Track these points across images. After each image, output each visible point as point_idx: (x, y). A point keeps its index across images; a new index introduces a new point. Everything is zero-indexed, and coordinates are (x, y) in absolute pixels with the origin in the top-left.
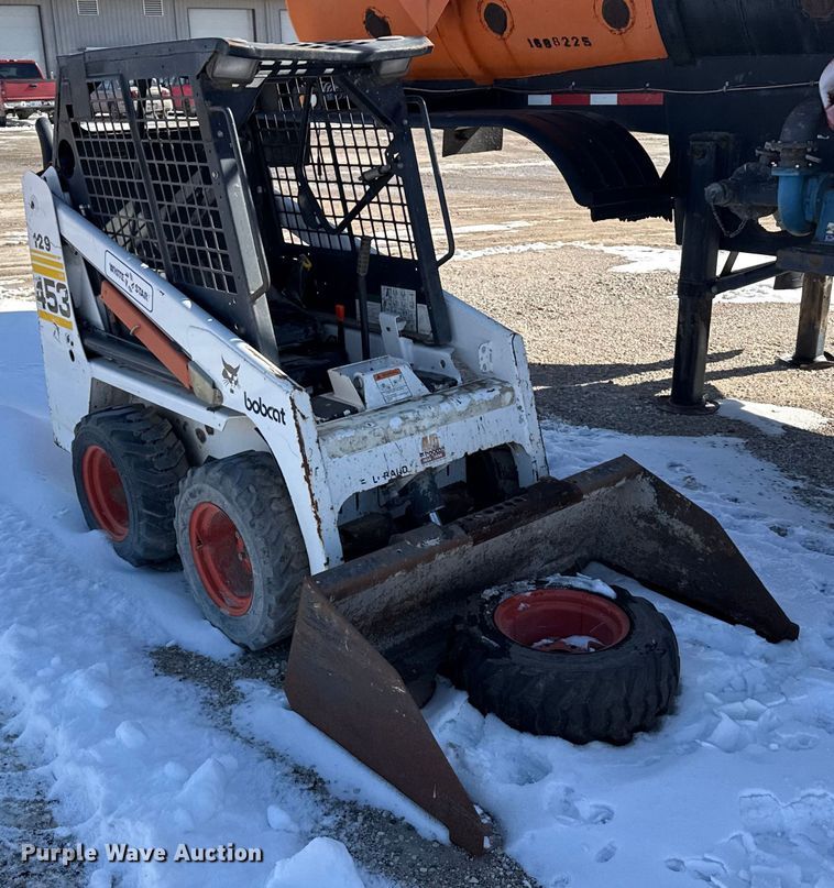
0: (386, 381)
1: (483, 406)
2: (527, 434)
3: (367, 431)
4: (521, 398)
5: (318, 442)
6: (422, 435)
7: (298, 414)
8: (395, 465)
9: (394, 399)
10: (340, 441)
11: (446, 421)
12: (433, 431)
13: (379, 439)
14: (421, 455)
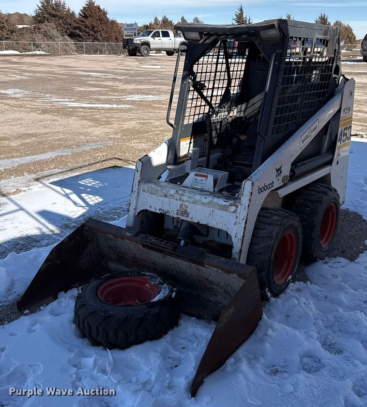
0: (199, 178)
1: (216, 205)
2: (235, 232)
4: (239, 213)
5: (139, 182)
6: (181, 203)
8: (166, 208)
9: (195, 186)
10: (148, 187)
11: (195, 202)
12: (187, 204)
13: (163, 194)
14: (178, 210)
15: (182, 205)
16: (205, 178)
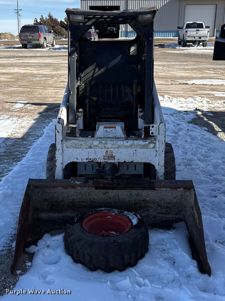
0: (108, 130)
1: (138, 146)
2: (157, 162)
3: (84, 142)
4: (158, 147)
5: (62, 141)
6: (106, 150)
7: (56, 131)
8: (92, 157)
9: (108, 136)
10: (72, 143)
11: (119, 147)
12: (112, 150)
13: (87, 146)
14: (104, 156)
15: (107, 151)
16: (114, 129)
